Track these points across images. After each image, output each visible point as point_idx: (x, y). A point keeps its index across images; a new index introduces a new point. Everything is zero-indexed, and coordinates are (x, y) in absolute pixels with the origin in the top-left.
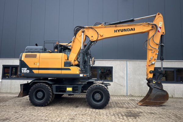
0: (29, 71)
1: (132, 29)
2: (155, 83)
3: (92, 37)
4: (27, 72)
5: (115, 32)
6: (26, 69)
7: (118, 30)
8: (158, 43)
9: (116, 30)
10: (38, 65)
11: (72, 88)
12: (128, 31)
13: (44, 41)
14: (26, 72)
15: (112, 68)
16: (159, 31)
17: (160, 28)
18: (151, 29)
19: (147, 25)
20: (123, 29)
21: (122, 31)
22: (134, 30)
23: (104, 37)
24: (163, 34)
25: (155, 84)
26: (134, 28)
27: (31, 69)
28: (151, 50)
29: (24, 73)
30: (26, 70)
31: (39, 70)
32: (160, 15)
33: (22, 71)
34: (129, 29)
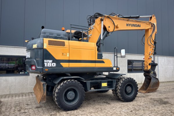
0: (55, 64)
3: (109, 27)
4: (53, 65)
6: (51, 61)
7: (129, 24)
10: (68, 56)
11: (107, 83)
13: (71, 25)
14: (51, 66)
18: (151, 27)
20: (132, 24)
21: (132, 26)
23: (119, 29)
24: (156, 33)
25: (153, 74)
26: (140, 25)
27: (58, 62)
28: (150, 45)
29: (47, 67)
30: (52, 63)
31: (69, 62)
32: (154, 17)
33: (46, 64)
34: (137, 25)
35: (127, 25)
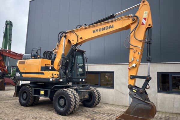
1: (111, 27)
2: (135, 91)
3: (73, 40)
5: (93, 33)
7: (96, 30)
8: (141, 40)
9: (95, 30)
10: (25, 69)
11: (43, 92)
12: (106, 29)
15: (113, 72)
16: (143, 24)
17: (145, 19)
18: (132, 22)
19: (127, 19)
20: (101, 29)
21: (100, 30)
22: (113, 27)
24: (149, 27)
25: (135, 93)
27: (21, 74)
28: (133, 49)
29: (17, 77)
32: (145, 2)
33: (17, 75)
34: (108, 27)
35: (93, 32)
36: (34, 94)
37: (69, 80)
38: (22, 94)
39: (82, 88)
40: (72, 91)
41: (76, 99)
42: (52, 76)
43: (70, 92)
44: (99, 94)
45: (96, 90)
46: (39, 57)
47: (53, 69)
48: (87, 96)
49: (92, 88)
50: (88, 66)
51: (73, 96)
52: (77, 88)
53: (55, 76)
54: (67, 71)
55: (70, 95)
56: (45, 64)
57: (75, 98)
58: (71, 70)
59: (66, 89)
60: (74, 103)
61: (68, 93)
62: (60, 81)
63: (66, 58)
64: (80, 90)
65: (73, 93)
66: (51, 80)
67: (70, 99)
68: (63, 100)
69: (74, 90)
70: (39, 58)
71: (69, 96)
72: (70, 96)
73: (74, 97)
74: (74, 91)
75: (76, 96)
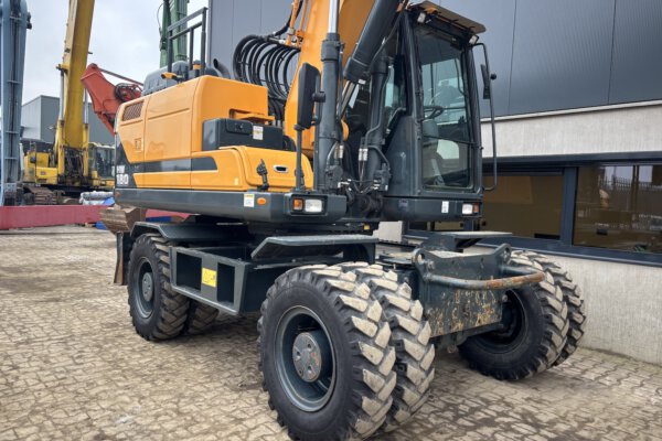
0: (127, 177)
4: (125, 182)
6: (123, 169)
10: (142, 148)
11: (215, 273)
29: (119, 187)
30: (124, 175)
31: (144, 172)
33: (118, 178)
36: (179, 284)
37: (372, 204)
38: (137, 275)
39: (453, 261)
40: (378, 282)
41: (409, 345)
42: (259, 180)
43: (363, 289)
44: (573, 299)
45: (554, 275)
46: (197, 71)
47: (276, 140)
48: (487, 316)
49: (521, 257)
50: (497, 126)
51: (379, 325)
52: (421, 261)
53: (274, 179)
54: (363, 155)
55: (358, 313)
56: (232, 112)
57: (400, 336)
58: (385, 148)
59: (334, 270)
60: (387, 378)
61: (346, 300)
62: (302, 212)
63: (352, 65)
64: (436, 278)
65: (383, 301)
66: (249, 201)
67: (356, 347)
68: (315, 343)
69: (392, 275)
70: (198, 74)
71: (349, 322)
72: (359, 323)
73: (386, 331)
74: (393, 286)
75: (404, 322)
